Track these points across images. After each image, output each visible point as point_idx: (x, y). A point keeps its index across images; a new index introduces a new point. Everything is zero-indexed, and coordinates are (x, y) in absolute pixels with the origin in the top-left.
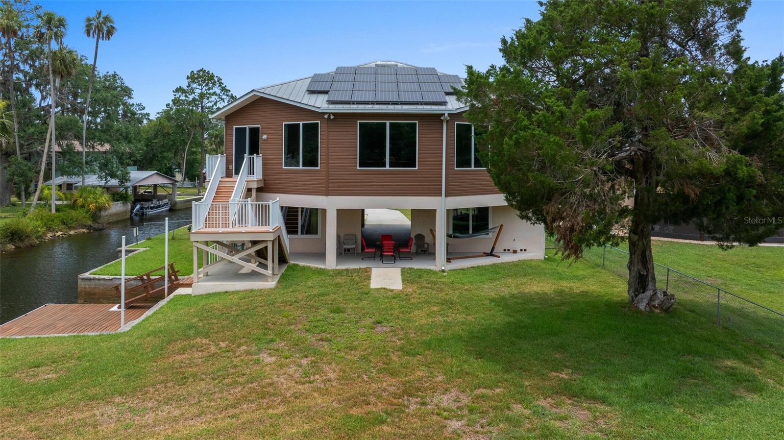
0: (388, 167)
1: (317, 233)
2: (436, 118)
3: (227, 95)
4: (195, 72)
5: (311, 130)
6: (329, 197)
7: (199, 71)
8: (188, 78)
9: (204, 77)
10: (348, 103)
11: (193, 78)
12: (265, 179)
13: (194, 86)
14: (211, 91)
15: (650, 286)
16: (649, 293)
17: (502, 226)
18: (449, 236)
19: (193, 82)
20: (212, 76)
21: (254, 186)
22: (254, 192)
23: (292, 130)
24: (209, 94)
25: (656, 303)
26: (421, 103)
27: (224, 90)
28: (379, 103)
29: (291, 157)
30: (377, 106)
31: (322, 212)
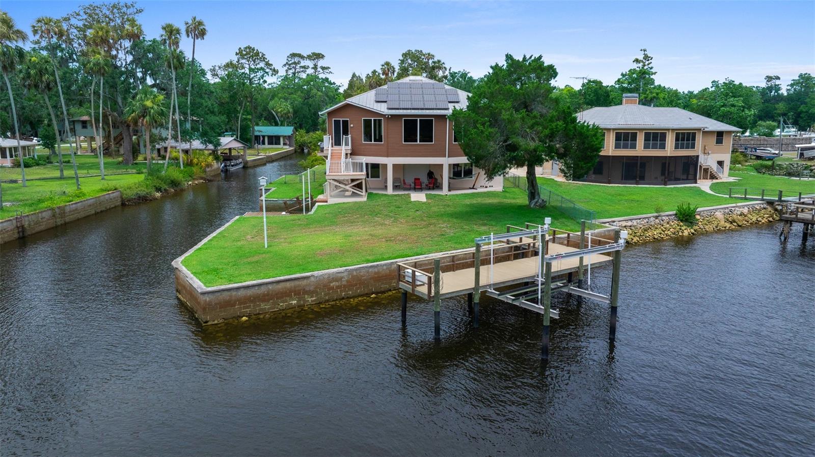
0: (418, 142)
1: (379, 177)
2: (443, 117)
3: (271, 69)
4: (242, 49)
5: (378, 123)
6: (389, 158)
7: (246, 48)
8: (237, 54)
9: (250, 54)
10: (398, 109)
11: (240, 53)
12: (353, 149)
13: (243, 61)
14: (258, 66)
15: (537, 197)
16: (536, 200)
17: (479, 173)
18: (450, 178)
19: (243, 58)
20: (257, 54)
21: (349, 152)
22: (349, 155)
23: (367, 123)
24: (257, 69)
25: (538, 204)
26: (436, 109)
27: (268, 64)
28: (413, 109)
29: (368, 137)
30: (413, 111)
31: (385, 166)
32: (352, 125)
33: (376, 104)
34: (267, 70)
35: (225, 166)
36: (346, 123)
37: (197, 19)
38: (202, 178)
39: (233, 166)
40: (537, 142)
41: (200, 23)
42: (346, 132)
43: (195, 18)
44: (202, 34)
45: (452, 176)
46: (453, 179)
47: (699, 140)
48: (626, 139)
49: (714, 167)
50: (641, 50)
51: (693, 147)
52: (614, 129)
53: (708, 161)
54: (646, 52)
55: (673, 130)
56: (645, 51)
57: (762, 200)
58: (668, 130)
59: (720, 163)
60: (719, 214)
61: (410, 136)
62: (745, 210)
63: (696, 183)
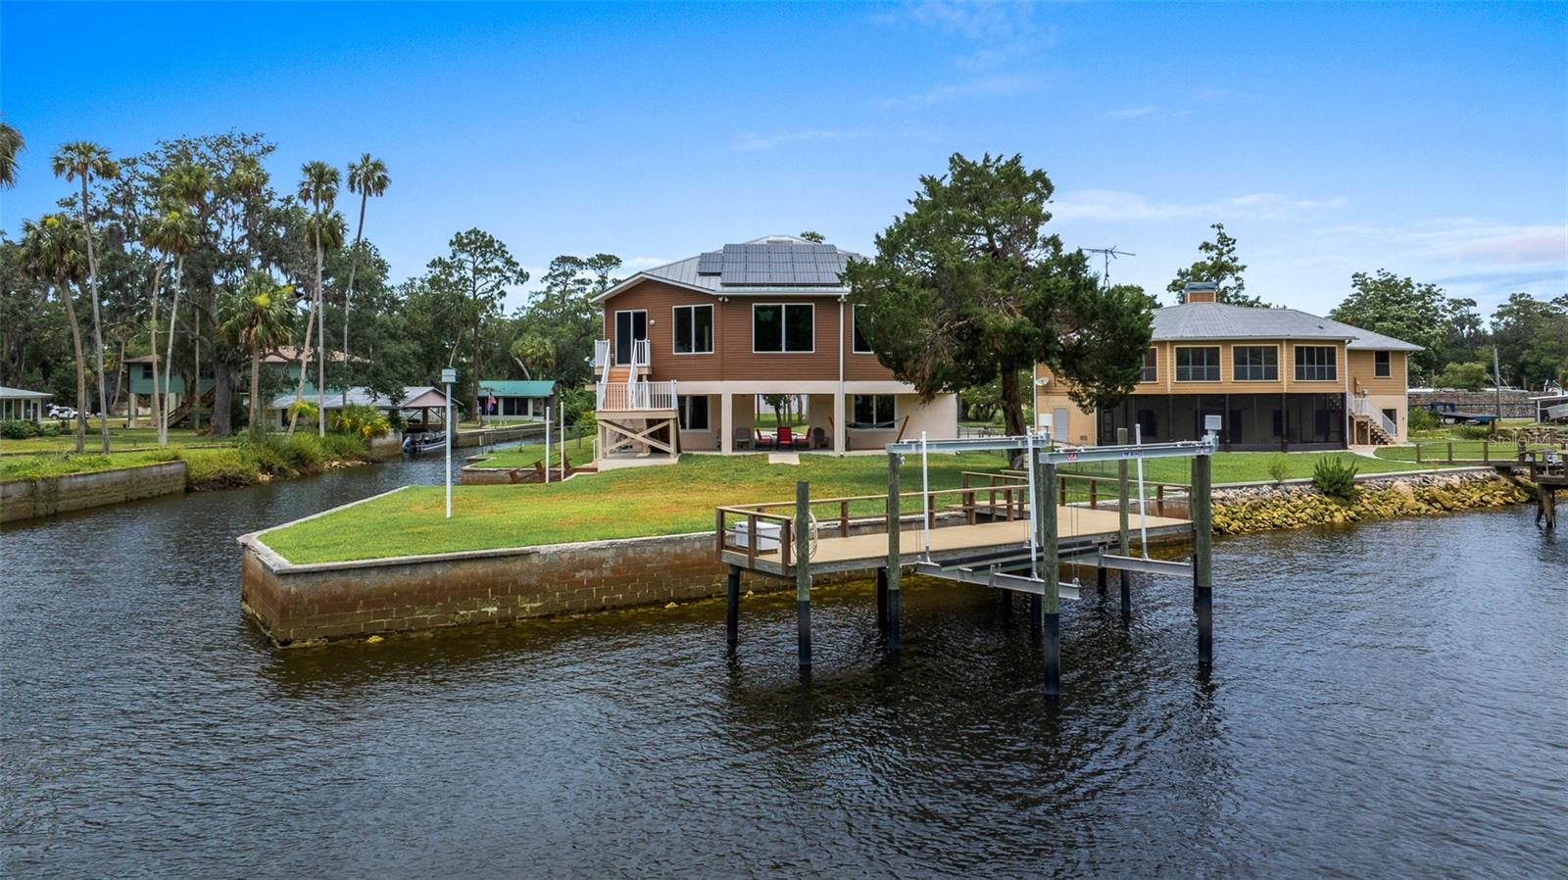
0: (784, 351)
1: (706, 427)
2: (833, 300)
3: (515, 272)
4: (463, 234)
5: (704, 315)
6: (725, 382)
7: (470, 233)
8: (452, 243)
9: (477, 243)
10: (743, 285)
11: (459, 243)
12: (652, 368)
13: (464, 256)
14: (491, 265)
17: (907, 418)
18: (848, 425)
19: (462, 250)
20: (491, 242)
21: (646, 372)
22: (645, 378)
23: (683, 316)
24: (489, 269)
26: (818, 285)
27: (510, 262)
28: (773, 285)
29: (683, 343)
30: (772, 289)
31: (718, 398)
32: (652, 322)
33: (699, 278)
34: (508, 274)
35: (413, 442)
36: (640, 319)
37: (372, 160)
38: (360, 457)
39: (427, 442)
40: (1018, 315)
41: (378, 166)
42: (640, 334)
43: (367, 158)
44: (381, 185)
45: (853, 421)
46: (855, 426)
47: (1342, 362)
48: (1198, 361)
49: (1379, 420)
50: (1213, 226)
51: (1332, 376)
52: (1173, 342)
53: (1367, 407)
54: (1222, 231)
55: (1290, 341)
56: (1220, 227)
57: (1487, 463)
58: (1280, 341)
59: (1390, 414)
60: (1401, 485)
61: (767, 337)
62: (1455, 480)
63: (1345, 448)
